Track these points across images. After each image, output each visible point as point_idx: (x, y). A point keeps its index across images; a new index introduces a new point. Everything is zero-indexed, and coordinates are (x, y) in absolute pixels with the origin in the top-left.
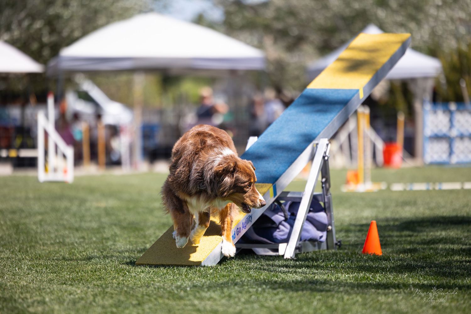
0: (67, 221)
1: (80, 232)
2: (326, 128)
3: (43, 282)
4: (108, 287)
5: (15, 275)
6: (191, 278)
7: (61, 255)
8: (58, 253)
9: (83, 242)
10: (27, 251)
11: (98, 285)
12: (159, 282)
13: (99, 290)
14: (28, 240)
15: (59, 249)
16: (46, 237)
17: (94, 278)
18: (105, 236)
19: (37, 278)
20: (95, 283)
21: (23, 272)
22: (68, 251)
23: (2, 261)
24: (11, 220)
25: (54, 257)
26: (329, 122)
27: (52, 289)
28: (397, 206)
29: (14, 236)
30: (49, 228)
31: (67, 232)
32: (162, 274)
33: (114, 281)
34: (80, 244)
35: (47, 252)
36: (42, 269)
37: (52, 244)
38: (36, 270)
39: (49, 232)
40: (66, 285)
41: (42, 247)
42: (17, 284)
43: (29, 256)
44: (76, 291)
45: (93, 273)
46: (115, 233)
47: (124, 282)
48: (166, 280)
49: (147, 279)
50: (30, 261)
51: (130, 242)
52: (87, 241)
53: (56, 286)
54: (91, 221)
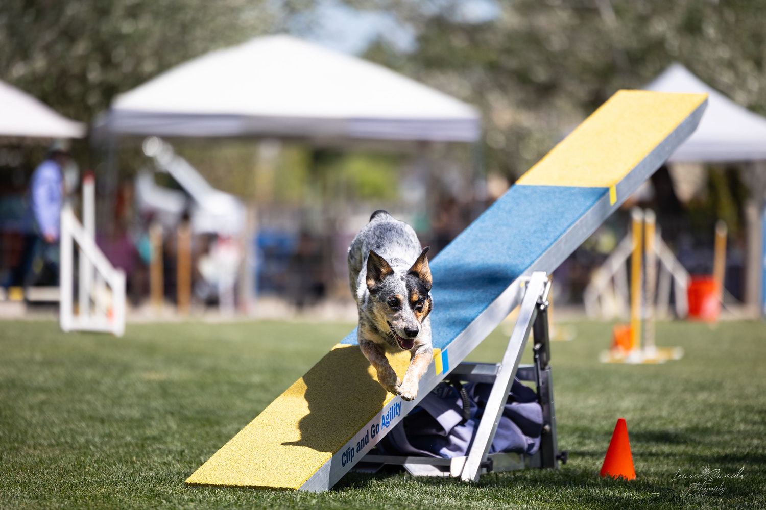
0: (89, 403)
1: (107, 425)
8: (55, 462)
9: (107, 443)
14: (10, 437)
15: (59, 456)
16: (45, 432)
18: (149, 433)
30: (54, 417)
31: (83, 425)
34: (100, 446)
39: (52, 423)
41: (30, 451)
46: (169, 428)
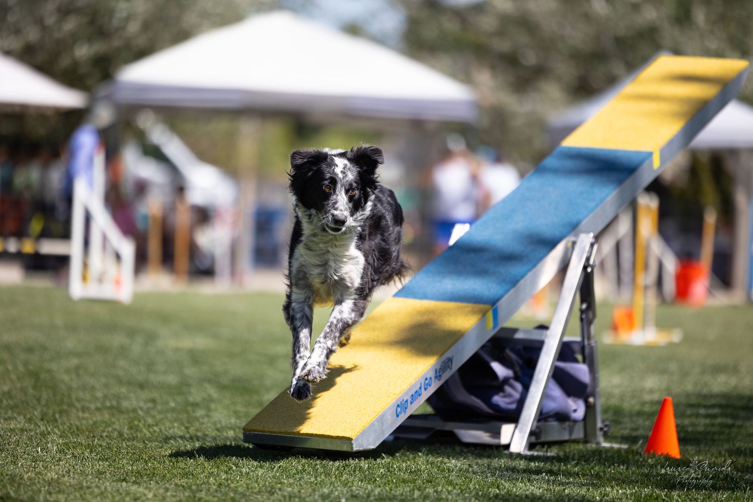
0: (123, 369)
1: (146, 391)
2: (591, 215)
3: (87, 475)
4: (201, 491)
5: (36, 460)
6: (346, 481)
7: (115, 430)
8: (110, 426)
9: (154, 408)
10: (56, 420)
11: (183, 486)
12: (290, 485)
13: (187, 494)
14: (55, 400)
15: (110, 419)
16: (88, 396)
17: (176, 474)
18: (191, 399)
19: (76, 467)
20: (177, 481)
21: (50, 456)
22: (127, 423)
23: (13, 435)
24: (26, 363)
25: (103, 431)
26: (597, 206)
27: (103, 488)
28: (703, 373)
29: (31, 391)
30: (92, 381)
32: (294, 471)
33: (211, 479)
34: (148, 412)
35: (91, 422)
36: (83, 453)
37: (98, 409)
38: (73, 454)
39: (93, 388)
40: (127, 482)
41: (81, 414)
42: (41, 477)
43: (59, 428)
44: (145, 495)
45: (174, 464)
46: (209, 396)
47: (229, 482)
48: (302, 483)
49: (269, 479)
50: (61, 437)
51: (236, 412)
52: (159, 407)
53: (110, 484)
54: (165, 373)
